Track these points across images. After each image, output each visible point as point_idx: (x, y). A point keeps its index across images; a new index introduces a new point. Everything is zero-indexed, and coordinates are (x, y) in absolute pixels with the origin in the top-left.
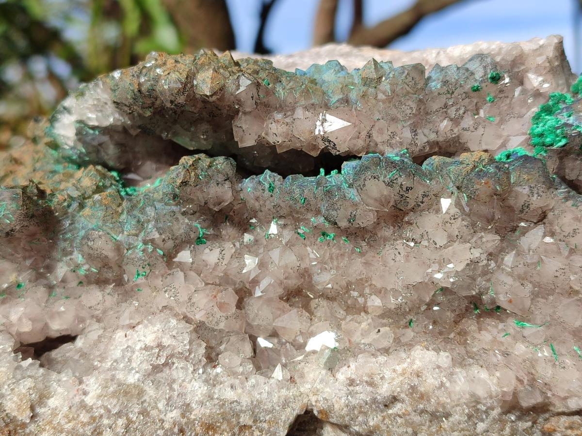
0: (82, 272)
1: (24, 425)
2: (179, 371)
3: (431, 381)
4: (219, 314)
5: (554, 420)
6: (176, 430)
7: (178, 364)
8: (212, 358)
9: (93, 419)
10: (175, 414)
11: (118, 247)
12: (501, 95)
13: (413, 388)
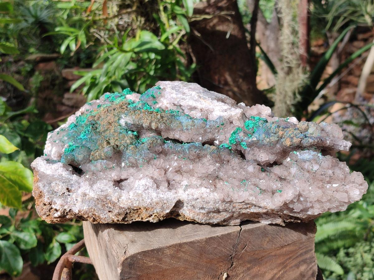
0: (128, 165)
1: (117, 203)
2: (150, 190)
3: (205, 195)
4: (160, 177)
5: (235, 204)
6: (150, 204)
7: (150, 189)
8: (158, 187)
9: (131, 201)
10: (150, 200)
11: (136, 160)
12: (224, 128)
13: (201, 196)
